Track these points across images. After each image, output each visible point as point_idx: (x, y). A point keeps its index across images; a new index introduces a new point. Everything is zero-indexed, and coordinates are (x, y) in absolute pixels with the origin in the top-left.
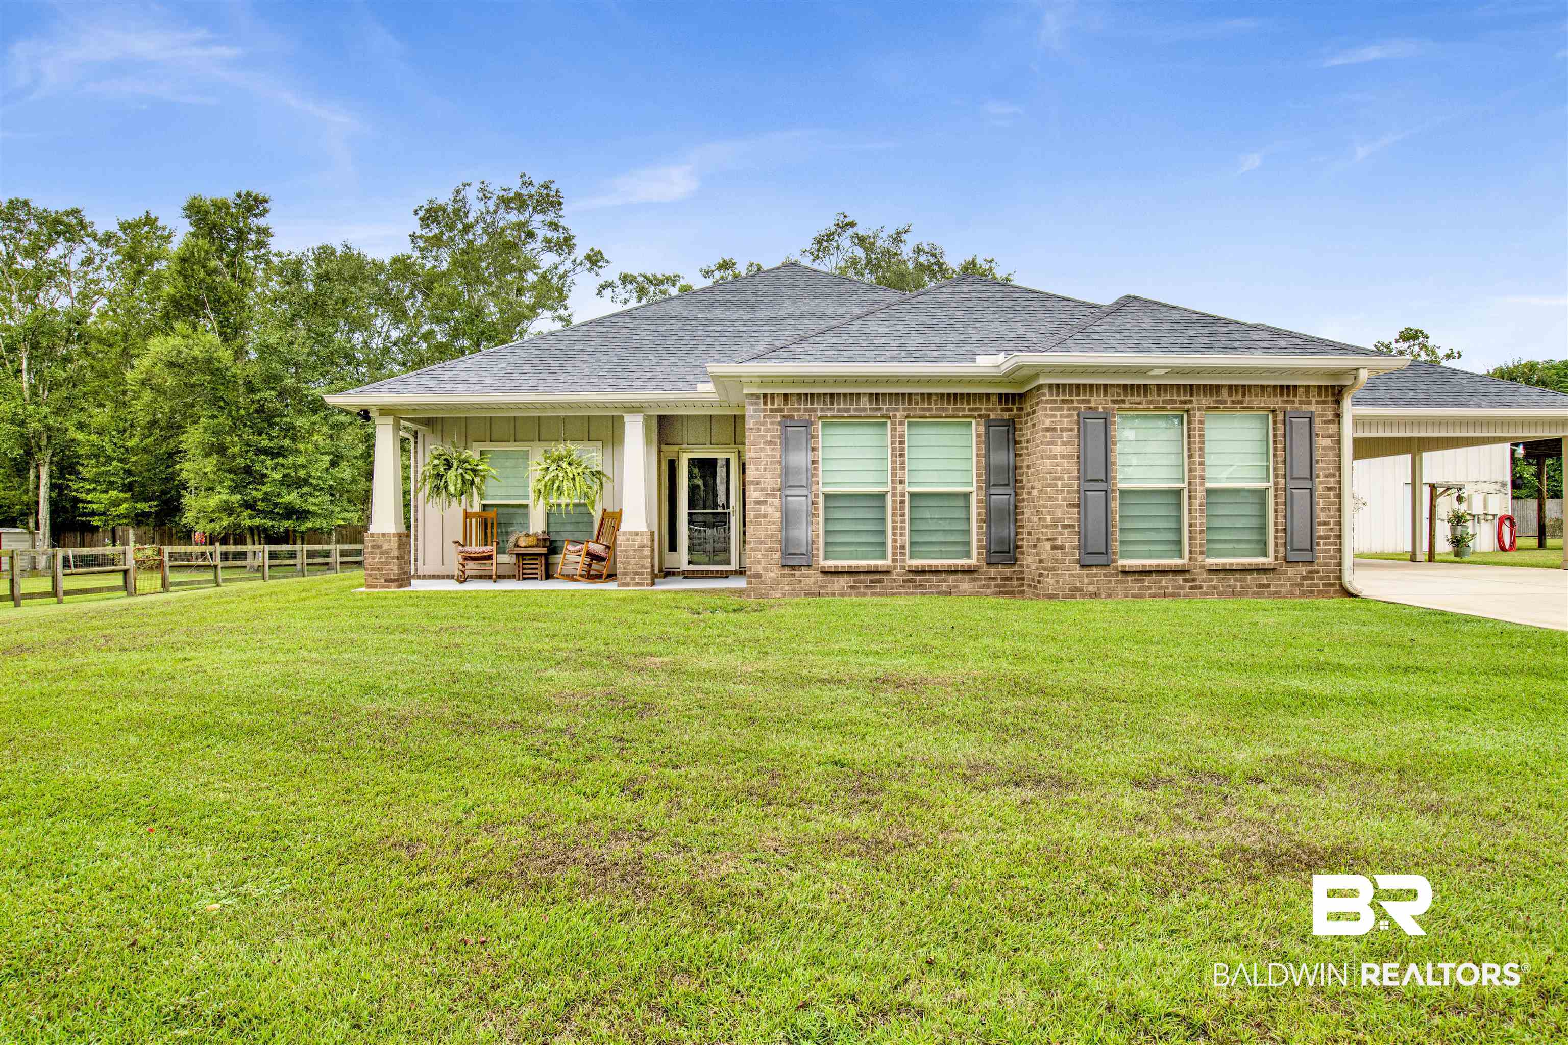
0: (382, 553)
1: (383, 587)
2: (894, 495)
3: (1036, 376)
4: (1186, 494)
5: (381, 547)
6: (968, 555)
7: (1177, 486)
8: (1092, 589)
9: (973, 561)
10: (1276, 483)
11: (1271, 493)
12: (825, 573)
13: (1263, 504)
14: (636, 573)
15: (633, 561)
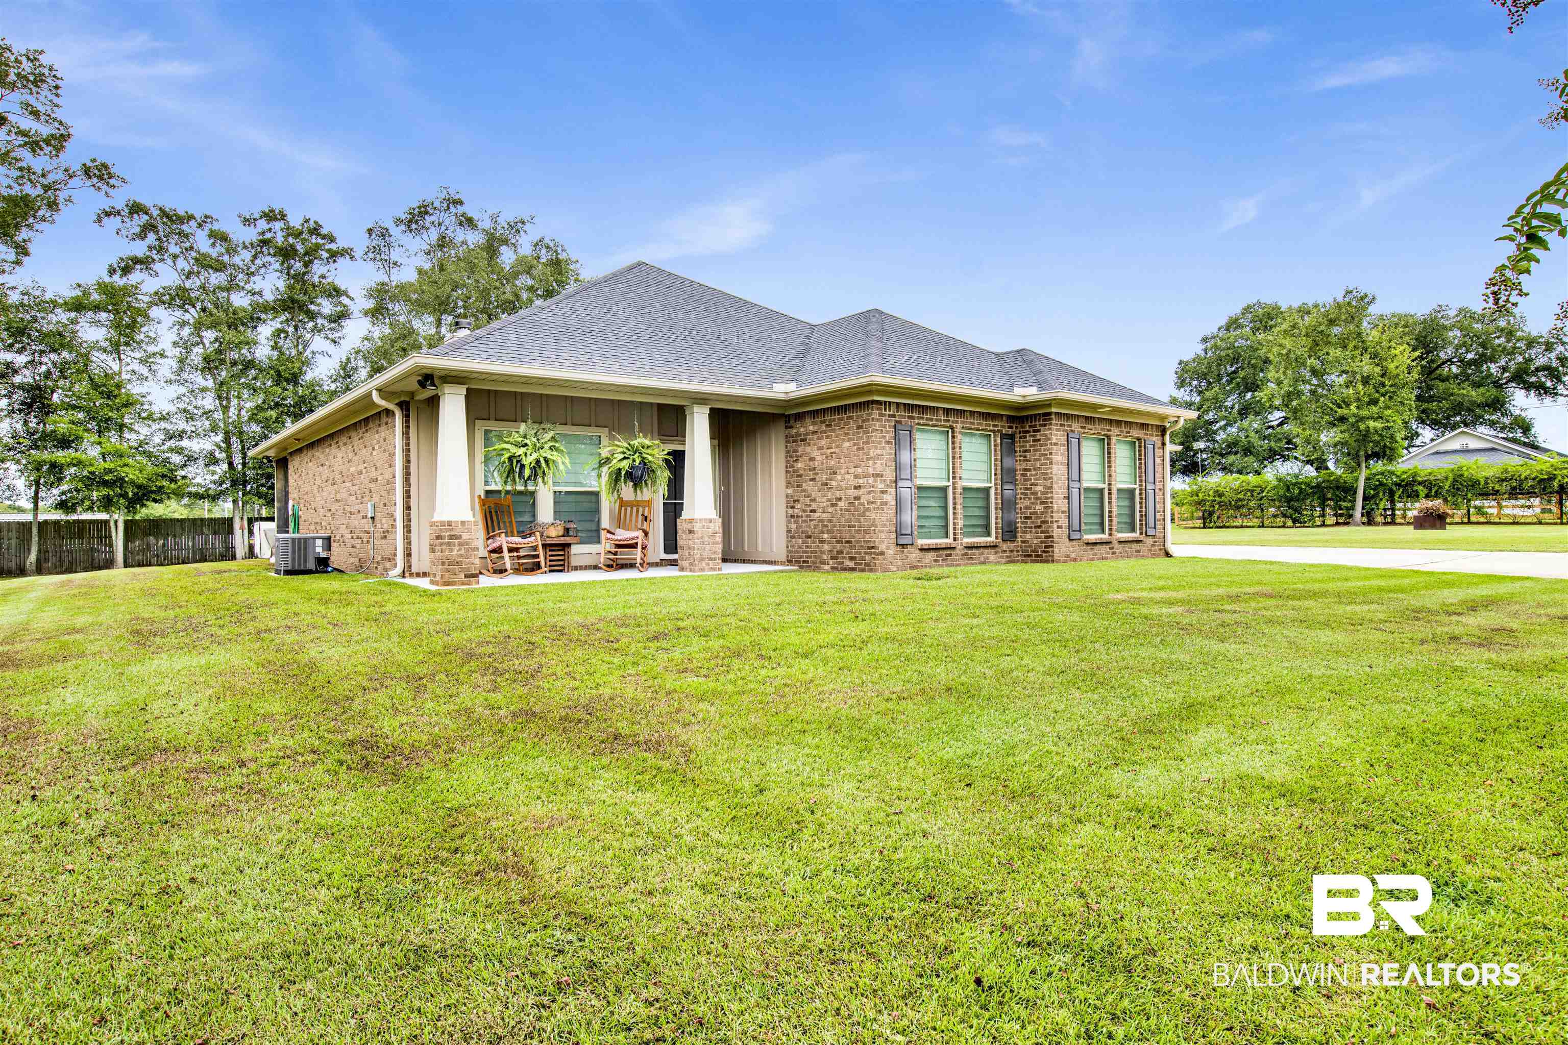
0: (460, 545)
1: (463, 584)
2: (954, 488)
3: (1050, 405)
4: (1106, 492)
5: (460, 537)
6: (988, 534)
7: (1101, 485)
8: (1073, 555)
9: (991, 539)
10: (1140, 486)
11: (1137, 492)
12: (921, 550)
13: (1132, 499)
14: (711, 559)
15: (708, 547)
